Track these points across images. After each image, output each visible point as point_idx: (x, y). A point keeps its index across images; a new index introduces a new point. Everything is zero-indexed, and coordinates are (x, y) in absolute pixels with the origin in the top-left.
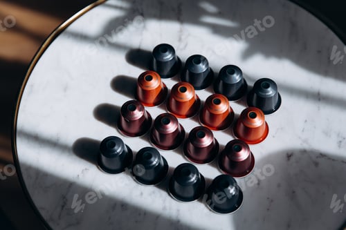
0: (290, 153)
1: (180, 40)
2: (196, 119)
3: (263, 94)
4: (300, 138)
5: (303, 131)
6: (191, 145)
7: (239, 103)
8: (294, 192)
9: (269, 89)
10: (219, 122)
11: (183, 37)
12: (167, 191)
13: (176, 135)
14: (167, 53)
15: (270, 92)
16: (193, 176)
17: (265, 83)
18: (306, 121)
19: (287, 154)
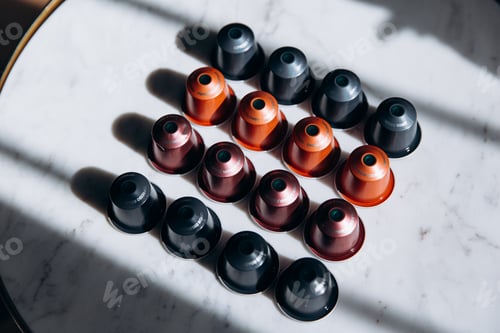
0: (424, 229)
1: (267, 18)
2: (277, 155)
3: (391, 125)
4: (445, 203)
5: (452, 191)
6: (262, 201)
7: (351, 133)
8: (424, 296)
9: (403, 118)
10: (313, 164)
11: (272, 14)
12: (214, 272)
13: (239, 180)
14: (241, 39)
15: (404, 122)
16: (258, 254)
17: (396, 106)
18: (458, 175)
19: (421, 229)
